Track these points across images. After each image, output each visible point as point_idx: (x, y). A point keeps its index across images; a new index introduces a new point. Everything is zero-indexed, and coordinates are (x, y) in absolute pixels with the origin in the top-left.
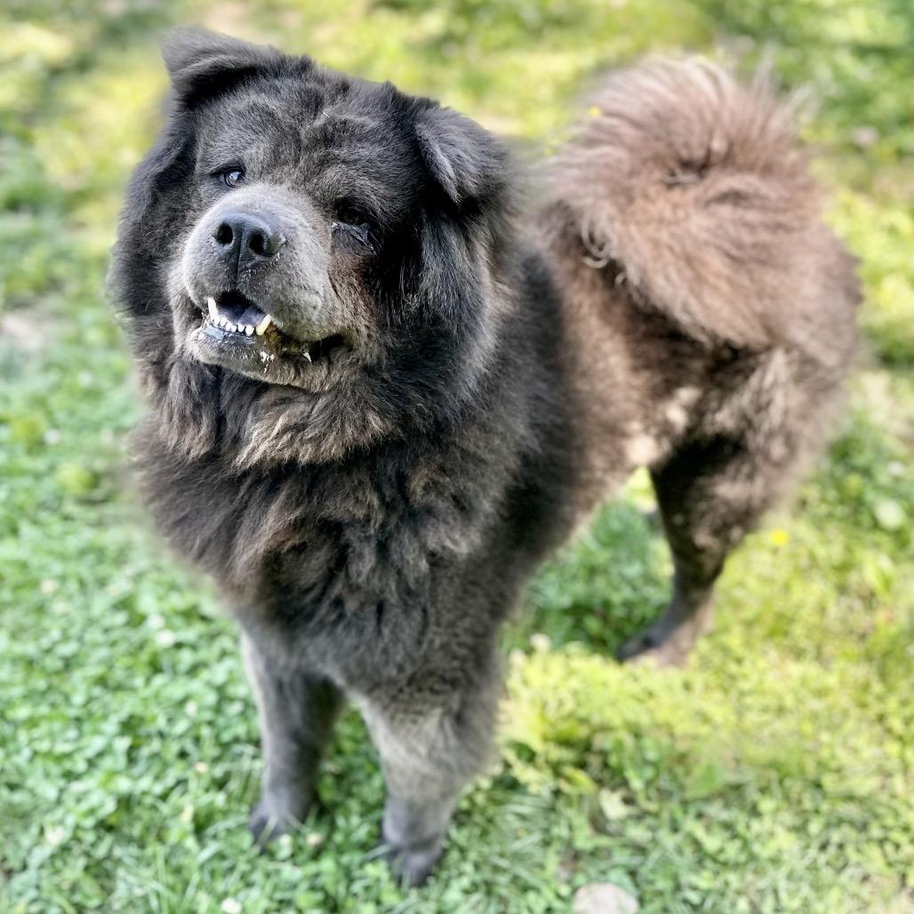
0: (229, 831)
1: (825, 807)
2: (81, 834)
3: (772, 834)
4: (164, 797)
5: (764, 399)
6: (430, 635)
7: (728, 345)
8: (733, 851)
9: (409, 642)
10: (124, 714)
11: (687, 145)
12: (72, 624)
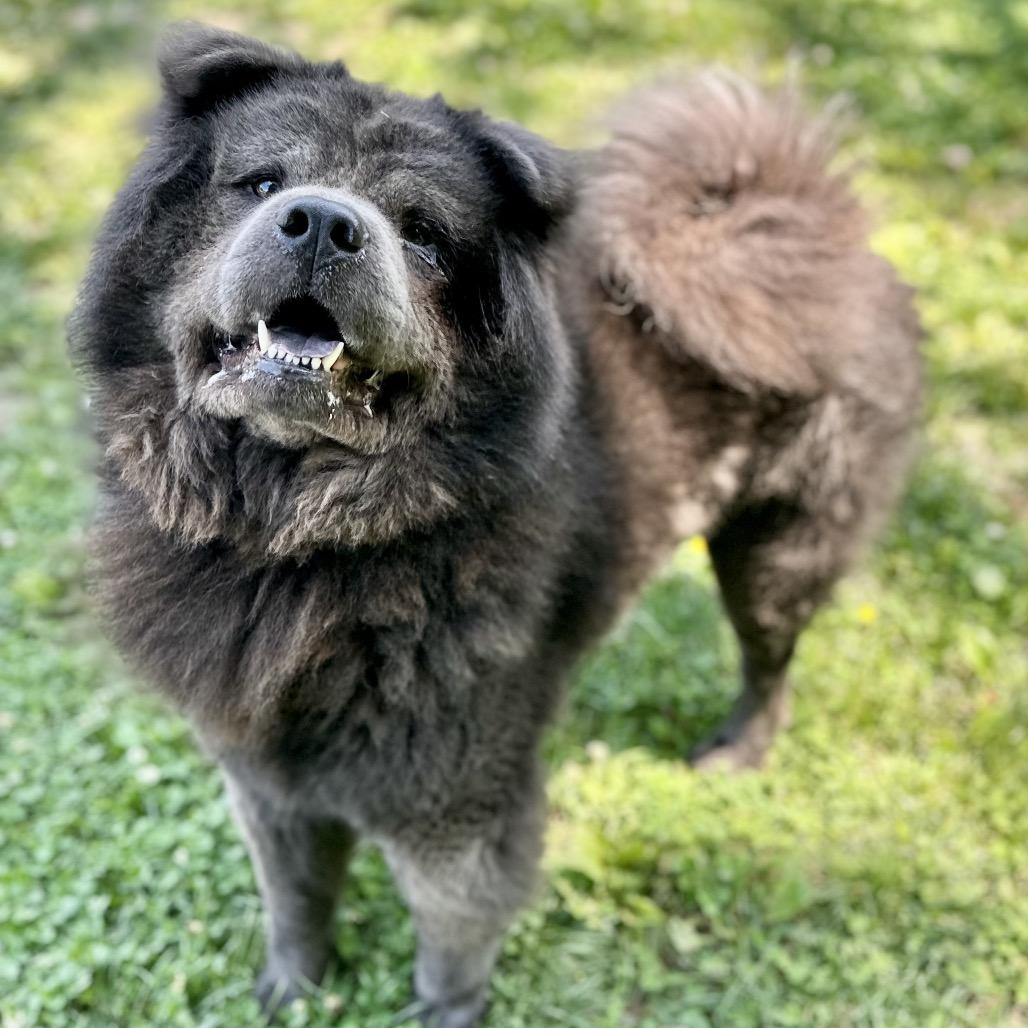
0: (230, 1000)
1: (924, 920)
2: (48, 1018)
3: (865, 957)
4: (150, 966)
5: (819, 452)
6: (471, 755)
7: (775, 394)
8: (821, 979)
9: (447, 767)
10: (100, 868)
11: (709, 168)
12: (34, 762)
